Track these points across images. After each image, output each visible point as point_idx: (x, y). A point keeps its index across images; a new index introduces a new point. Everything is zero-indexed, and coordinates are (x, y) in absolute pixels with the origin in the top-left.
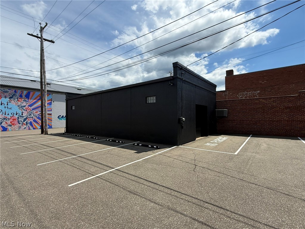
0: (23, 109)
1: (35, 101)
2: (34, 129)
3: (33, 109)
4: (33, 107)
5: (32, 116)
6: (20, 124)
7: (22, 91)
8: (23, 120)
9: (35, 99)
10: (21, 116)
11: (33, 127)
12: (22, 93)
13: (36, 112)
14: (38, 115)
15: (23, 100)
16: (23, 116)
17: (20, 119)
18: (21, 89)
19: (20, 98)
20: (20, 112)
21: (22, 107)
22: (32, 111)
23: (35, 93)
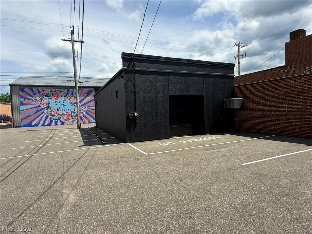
0: (74, 105)
1: (83, 97)
2: (84, 123)
3: (82, 105)
4: (82, 103)
5: (82, 111)
6: (73, 118)
7: (73, 90)
8: (75, 116)
9: (83, 96)
10: (74, 112)
11: (83, 121)
12: (73, 91)
13: (84, 108)
14: (86, 110)
15: (74, 97)
16: (75, 112)
17: (73, 115)
18: (72, 88)
19: (72, 96)
20: (72, 108)
21: (73, 104)
22: (81, 107)
23: (83, 90)
